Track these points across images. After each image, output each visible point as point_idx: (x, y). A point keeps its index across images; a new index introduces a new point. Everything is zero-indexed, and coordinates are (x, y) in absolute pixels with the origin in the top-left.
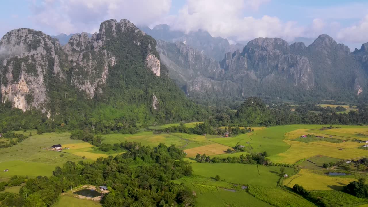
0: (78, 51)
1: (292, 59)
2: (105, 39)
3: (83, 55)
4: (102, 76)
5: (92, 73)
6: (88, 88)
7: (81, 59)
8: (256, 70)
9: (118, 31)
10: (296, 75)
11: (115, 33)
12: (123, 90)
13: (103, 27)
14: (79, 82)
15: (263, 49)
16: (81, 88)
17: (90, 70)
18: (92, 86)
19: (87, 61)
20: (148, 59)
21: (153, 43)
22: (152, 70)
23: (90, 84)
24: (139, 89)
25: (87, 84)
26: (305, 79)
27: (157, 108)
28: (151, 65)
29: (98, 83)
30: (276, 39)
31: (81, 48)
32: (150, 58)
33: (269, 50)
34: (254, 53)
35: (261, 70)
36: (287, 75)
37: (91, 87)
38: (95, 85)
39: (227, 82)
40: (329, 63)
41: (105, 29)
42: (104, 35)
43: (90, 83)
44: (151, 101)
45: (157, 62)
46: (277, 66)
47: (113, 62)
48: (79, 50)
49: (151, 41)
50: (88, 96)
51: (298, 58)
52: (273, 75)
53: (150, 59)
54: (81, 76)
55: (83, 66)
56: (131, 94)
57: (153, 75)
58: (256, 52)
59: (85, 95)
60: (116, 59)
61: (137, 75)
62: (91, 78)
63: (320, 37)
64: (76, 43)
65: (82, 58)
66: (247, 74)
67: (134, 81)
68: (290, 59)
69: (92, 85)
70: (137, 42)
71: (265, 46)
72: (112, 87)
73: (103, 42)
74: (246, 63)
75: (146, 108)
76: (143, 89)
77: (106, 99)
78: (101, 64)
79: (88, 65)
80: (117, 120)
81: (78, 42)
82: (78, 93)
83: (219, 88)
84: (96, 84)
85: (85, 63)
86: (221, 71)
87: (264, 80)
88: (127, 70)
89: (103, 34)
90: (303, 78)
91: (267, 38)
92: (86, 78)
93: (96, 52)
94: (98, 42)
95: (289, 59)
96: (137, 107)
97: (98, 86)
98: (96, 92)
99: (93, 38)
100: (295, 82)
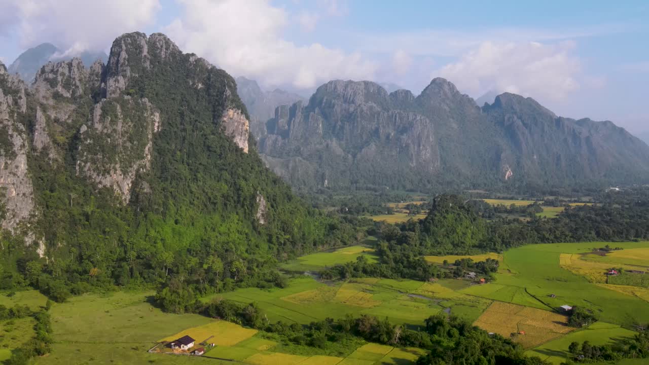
0: (67, 98)
1: (401, 119)
2: (128, 74)
3: (102, 109)
4: (145, 155)
5: (125, 148)
6: (117, 183)
7: (98, 117)
8: (339, 139)
9: (153, 58)
10: (412, 146)
11: (148, 63)
12: (187, 184)
13: (121, 47)
14: (97, 168)
15: (348, 101)
16: (100, 183)
17: (121, 141)
18: (127, 177)
19: (113, 122)
20: (225, 119)
21: (232, 84)
22: (235, 141)
23: (121, 173)
24: (218, 181)
25: (115, 173)
26: (427, 154)
27: (265, 221)
28: (234, 131)
29: (138, 171)
30: (366, 83)
31: (74, 93)
32: (231, 116)
33: (358, 102)
34: (334, 107)
35: (349, 138)
36: (397, 147)
37: (124, 179)
38: (132, 175)
39: (297, 160)
40: (455, 126)
41: (126, 51)
42: (127, 66)
43: (121, 170)
44: (253, 206)
45: (244, 124)
46: (377, 131)
47: (157, 124)
48: (68, 95)
49: (228, 82)
50: (118, 199)
51: (411, 118)
52: (373, 147)
53: (231, 119)
54: (100, 156)
55: (102, 132)
56: (204, 192)
57: (238, 150)
58: (336, 107)
59: (111, 197)
60: (161, 117)
61: (210, 151)
62: (124, 159)
63: (434, 81)
64: (62, 80)
65: (100, 115)
66: (327, 146)
67: (206, 164)
68: (397, 119)
69: (124, 174)
70: (196, 81)
71: (351, 95)
72: (166, 179)
73: (126, 79)
74: (320, 125)
75: (242, 222)
76: (226, 181)
77: (159, 205)
78: (141, 129)
79: (115, 131)
80: (194, 251)
81: (67, 79)
82: (96, 193)
83: (284, 171)
84: (134, 173)
85: (108, 125)
86: (276, 139)
87: (359, 156)
88: (186, 142)
89: (124, 63)
90: (424, 152)
91: (351, 82)
92: (111, 160)
93: (129, 103)
94: (117, 81)
95: (395, 119)
96: (224, 221)
97: (138, 176)
98: (133, 191)
99: (94, 70)
100: (411, 159)
